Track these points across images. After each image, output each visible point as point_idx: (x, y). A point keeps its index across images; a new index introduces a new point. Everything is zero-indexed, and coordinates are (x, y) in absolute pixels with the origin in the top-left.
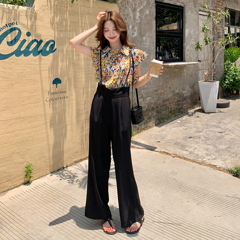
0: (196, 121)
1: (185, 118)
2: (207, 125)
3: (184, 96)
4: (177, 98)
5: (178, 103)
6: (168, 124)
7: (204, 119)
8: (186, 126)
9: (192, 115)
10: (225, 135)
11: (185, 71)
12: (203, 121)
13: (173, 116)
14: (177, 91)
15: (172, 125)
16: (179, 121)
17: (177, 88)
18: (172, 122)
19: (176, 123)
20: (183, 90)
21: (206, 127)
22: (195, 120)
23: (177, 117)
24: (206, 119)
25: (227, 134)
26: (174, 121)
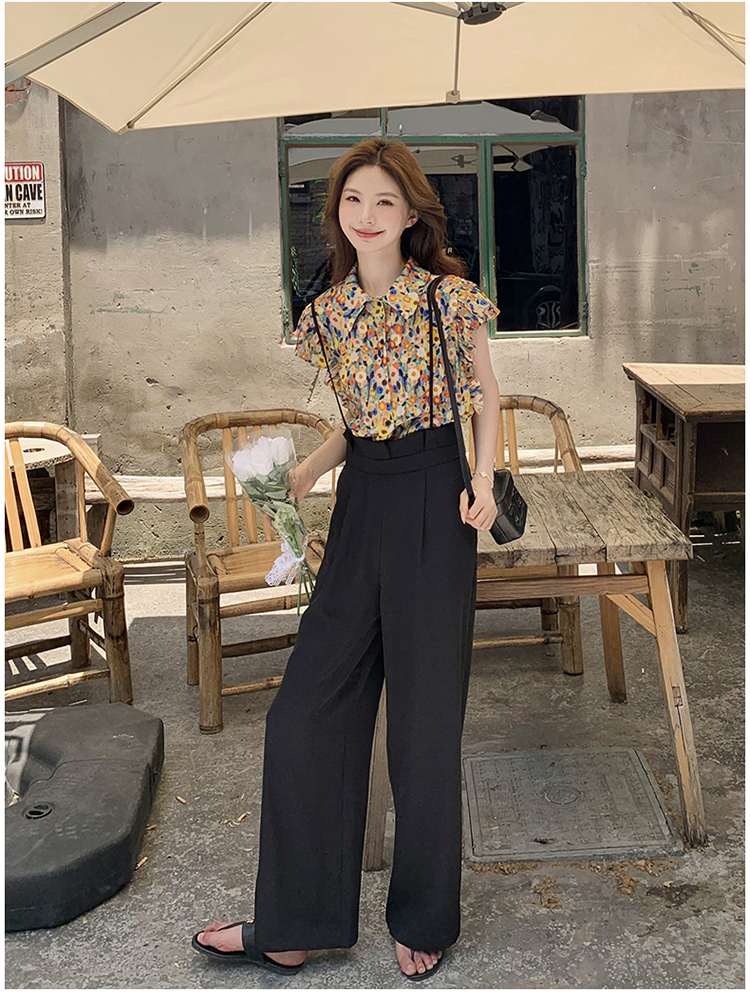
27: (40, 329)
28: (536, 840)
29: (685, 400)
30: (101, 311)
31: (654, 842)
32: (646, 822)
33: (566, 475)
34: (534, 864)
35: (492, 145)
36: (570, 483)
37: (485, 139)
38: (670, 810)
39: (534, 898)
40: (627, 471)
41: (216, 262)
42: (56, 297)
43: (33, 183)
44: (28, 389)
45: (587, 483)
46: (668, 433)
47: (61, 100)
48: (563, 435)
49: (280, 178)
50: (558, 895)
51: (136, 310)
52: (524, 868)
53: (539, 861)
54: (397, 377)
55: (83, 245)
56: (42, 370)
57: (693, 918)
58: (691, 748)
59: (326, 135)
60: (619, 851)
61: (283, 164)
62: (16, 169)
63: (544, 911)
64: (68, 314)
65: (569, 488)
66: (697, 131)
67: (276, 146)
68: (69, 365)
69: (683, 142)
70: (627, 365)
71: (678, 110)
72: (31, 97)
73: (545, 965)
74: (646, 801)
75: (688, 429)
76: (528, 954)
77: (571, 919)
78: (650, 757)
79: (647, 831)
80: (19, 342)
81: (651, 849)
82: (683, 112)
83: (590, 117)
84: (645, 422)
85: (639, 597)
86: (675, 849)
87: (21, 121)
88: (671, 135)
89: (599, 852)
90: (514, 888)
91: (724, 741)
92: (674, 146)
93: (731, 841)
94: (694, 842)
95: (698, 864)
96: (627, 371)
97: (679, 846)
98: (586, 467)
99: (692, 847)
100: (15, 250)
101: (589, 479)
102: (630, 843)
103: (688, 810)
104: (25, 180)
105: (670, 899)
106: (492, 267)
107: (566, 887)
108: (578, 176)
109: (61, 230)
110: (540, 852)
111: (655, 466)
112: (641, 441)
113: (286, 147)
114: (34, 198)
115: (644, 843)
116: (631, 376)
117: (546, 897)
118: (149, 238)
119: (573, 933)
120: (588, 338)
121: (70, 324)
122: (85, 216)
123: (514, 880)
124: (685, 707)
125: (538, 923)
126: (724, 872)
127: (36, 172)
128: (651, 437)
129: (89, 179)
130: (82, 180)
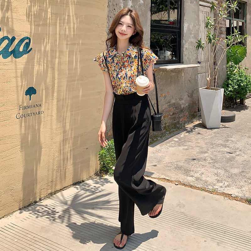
0: (197, 139)
1: (183, 134)
2: (212, 144)
3: (181, 107)
4: (173, 110)
5: (174, 116)
6: (164, 143)
7: (207, 136)
8: (186, 146)
9: (191, 131)
10: (236, 157)
11: (183, 75)
12: (206, 139)
13: (167, 132)
14: (173, 101)
15: (168, 144)
16: (177, 140)
17: (174, 98)
18: (167, 141)
19: (173, 142)
20: (181, 99)
21: (212, 146)
22: (196, 137)
23: (172, 134)
24: (209, 136)
25: (238, 155)
26: (170, 139)
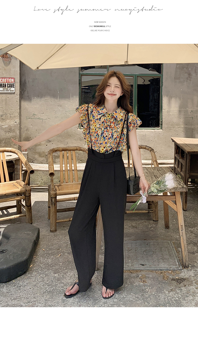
27: (12, 123)
28: (141, 264)
29: (187, 148)
30: (29, 118)
31: (174, 266)
32: (172, 261)
33: (154, 168)
34: (140, 271)
35: (137, 77)
36: (155, 170)
37: (135, 75)
38: (179, 258)
39: (139, 280)
40: (171, 167)
41: (61, 106)
42: (17, 114)
43: (12, 83)
44: (9, 139)
45: (160, 170)
46: (182, 157)
47: (20, 62)
48: (154, 156)
49: (79, 84)
50: (146, 280)
51: (39, 119)
52: (137, 272)
53: (141, 270)
54: (111, 135)
55: (25, 100)
56: (12, 134)
57: (184, 287)
58: (185, 241)
59: (92, 73)
60: (164, 268)
61: (80, 80)
62: (7, 79)
63: (142, 284)
64: (20, 119)
65: (155, 171)
66: (194, 75)
67: (78, 75)
68: (20, 133)
69: (190, 77)
70: (172, 138)
71: (189, 69)
72: (12, 60)
73: (141, 299)
74: (172, 255)
75: (188, 156)
76: (137, 295)
77: (149, 286)
78: (174, 243)
79: (172, 263)
80: (7, 126)
81: (173, 268)
82: (190, 69)
83: (165, 70)
84: (177, 154)
85: (173, 201)
86: (180, 268)
87: (9, 66)
88: (186, 75)
89: (158, 268)
90: (134, 277)
91: (195, 240)
92: (187, 79)
93: (195, 267)
94: (185, 267)
95: (186, 273)
96: (172, 139)
97: (181, 268)
98: (160, 166)
99: (184, 268)
100: (6, 101)
101: (160, 169)
102: (167, 266)
103: (184, 258)
104: (10, 82)
105: (178, 282)
106: (136, 110)
107: (148, 277)
108: (160, 86)
109: (19, 96)
110: (142, 268)
111: (179, 166)
112: (175, 159)
113: (81, 76)
114: (12, 87)
115: (171, 266)
116: (173, 141)
117: (143, 280)
118: (43, 99)
119: (150, 290)
120: (162, 130)
121: (21, 122)
122: (26, 92)
123: (134, 275)
124: (184, 231)
125: (140, 287)
126: (193, 275)
127: (13, 80)
128: (178, 158)
129: (27, 83)
130: (25, 83)
